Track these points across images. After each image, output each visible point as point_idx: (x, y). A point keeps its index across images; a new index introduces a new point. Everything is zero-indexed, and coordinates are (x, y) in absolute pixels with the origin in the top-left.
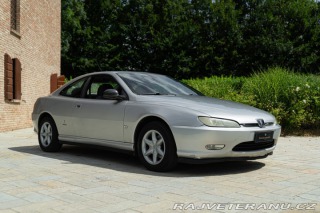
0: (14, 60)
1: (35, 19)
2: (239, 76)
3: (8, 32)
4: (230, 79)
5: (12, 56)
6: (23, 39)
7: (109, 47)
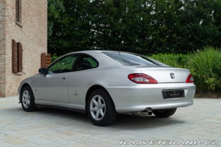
0: (18, 44)
1: (31, 13)
2: (179, 53)
3: (14, 23)
4: (172, 55)
5: (17, 41)
6: (23, 28)
7: (81, 32)
